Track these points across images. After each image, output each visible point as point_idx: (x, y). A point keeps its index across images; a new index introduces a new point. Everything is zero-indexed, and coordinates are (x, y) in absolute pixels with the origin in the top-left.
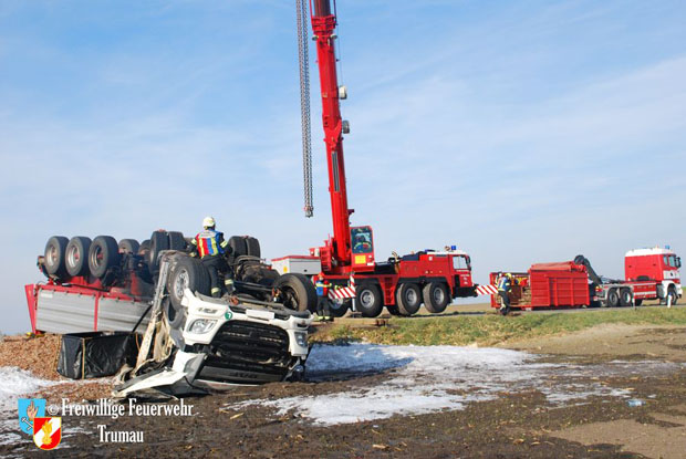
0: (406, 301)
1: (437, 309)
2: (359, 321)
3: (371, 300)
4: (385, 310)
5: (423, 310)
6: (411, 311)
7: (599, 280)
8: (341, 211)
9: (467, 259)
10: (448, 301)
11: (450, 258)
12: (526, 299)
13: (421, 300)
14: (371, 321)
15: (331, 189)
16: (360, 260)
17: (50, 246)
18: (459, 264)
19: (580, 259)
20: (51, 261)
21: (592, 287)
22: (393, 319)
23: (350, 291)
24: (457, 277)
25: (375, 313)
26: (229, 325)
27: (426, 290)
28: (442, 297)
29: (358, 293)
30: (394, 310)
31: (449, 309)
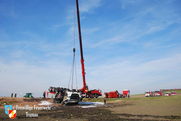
0: (92, 96)
1: (96, 97)
2: (86, 99)
3: (88, 96)
4: (89, 97)
5: (95, 98)
6: (93, 98)
7: (119, 94)
8: (85, 84)
9: (101, 91)
10: (98, 97)
11: (98, 91)
12: (109, 96)
13: (94, 96)
14: (88, 99)
15: (83, 81)
16: (86, 91)
17: (50, 88)
18: (100, 91)
19: (117, 91)
20: (50, 90)
21: (118, 95)
22: (91, 99)
23: (85, 95)
24: (99, 93)
25: (88, 98)
26: (72, 94)
27: (95, 95)
28: (97, 96)
29: (86, 95)
30: (91, 97)
31: (98, 98)
